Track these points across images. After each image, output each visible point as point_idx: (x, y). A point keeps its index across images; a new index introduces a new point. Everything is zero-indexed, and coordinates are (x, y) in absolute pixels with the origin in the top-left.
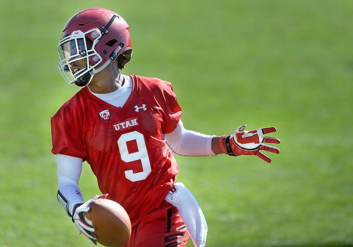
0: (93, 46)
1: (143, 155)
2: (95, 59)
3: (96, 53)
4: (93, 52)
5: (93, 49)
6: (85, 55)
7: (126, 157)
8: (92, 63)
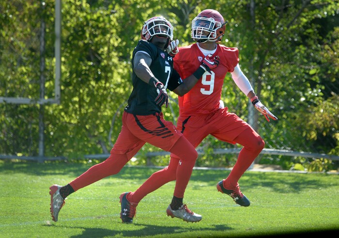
0: (216, 29)
1: (211, 83)
2: (214, 35)
3: (215, 33)
4: (214, 32)
5: (215, 30)
6: (211, 31)
7: (204, 82)
8: (211, 37)
